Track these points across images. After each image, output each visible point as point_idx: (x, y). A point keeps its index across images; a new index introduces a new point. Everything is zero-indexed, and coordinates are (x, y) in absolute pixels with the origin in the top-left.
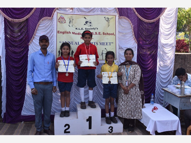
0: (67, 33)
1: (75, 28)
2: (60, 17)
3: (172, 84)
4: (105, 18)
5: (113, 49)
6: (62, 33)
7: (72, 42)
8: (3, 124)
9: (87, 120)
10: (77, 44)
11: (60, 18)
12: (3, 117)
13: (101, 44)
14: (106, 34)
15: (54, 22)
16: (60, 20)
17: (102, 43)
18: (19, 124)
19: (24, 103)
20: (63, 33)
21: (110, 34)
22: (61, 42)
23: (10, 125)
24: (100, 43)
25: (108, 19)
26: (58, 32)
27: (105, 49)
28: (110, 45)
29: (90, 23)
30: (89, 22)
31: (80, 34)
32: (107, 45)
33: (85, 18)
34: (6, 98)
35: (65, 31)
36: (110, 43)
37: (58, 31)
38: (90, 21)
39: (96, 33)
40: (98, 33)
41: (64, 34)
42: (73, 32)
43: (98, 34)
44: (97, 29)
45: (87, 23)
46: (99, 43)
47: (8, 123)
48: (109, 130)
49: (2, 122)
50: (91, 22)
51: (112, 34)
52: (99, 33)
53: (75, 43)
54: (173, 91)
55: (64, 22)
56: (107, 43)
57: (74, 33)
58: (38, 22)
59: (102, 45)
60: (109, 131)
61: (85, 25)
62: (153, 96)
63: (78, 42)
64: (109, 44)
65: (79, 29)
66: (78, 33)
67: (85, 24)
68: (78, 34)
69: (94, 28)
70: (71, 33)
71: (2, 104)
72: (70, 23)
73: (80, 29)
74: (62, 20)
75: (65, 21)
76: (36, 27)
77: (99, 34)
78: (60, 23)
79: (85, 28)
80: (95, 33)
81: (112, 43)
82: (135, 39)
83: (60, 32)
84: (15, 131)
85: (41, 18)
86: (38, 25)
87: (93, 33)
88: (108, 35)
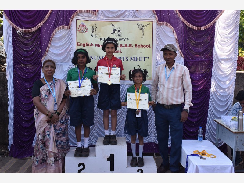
0: (88, 45)
1: (100, 38)
2: (81, 25)
4: (138, 24)
5: (149, 66)
7: (95, 57)
8: (10, 158)
9: (108, 159)
11: (80, 27)
12: (9, 150)
13: (132, 60)
14: (139, 46)
15: (72, 31)
16: (79, 29)
17: (134, 58)
21: (145, 46)
23: (17, 159)
24: (131, 57)
25: (143, 27)
27: (138, 65)
28: (144, 60)
29: (119, 31)
30: (117, 31)
32: (140, 60)
33: (112, 25)
34: (14, 126)
35: (86, 43)
36: (144, 58)
37: (78, 43)
38: (118, 30)
39: (126, 45)
40: (128, 45)
42: (96, 44)
43: (128, 47)
44: (128, 39)
45: (115, 31)
46: (129, 58)
47: (16, 157)
49: (9, 156)
50: (120, 30)
51: (147, 46)
52: (130, 45)
53: (98, 57)
54: (227, 124)
55: (85, 32)
56: (140, 58)
57: (98, 44)
58: (53, 32)
59: (134, 60)
64: (143, 59)
67: (112, 33)
69: (123, 39)
70: (94, 45)
71: (9, 133)
72: (93, 32)
74: (83, 29)
75: (87, 30)
76: (50, 38)
77: (130, 47)
78: (81, 33)
81: (147, 57)
82: (181, 52)
83: (81, 44)
84: (21, 168)
85: (57, 27)
86: (52, 35)
87: (122, 45)
88: (142, 47)
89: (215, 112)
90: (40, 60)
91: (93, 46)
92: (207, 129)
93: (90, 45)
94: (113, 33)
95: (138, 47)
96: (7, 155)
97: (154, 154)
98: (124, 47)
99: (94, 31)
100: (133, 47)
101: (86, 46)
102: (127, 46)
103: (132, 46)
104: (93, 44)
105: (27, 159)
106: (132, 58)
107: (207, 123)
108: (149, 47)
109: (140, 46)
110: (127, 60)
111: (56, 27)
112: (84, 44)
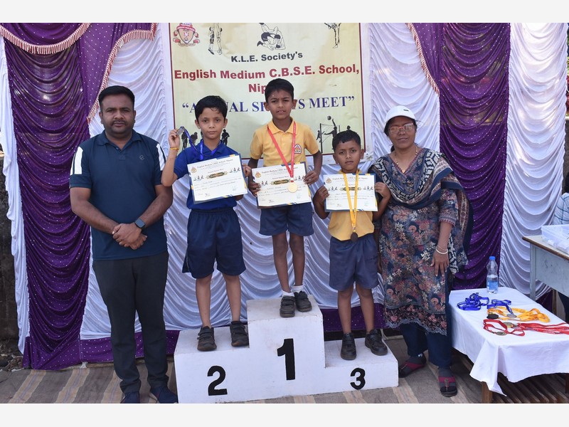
0: (203, 75)
1: (230, 56)
2: (180, 25)
3: (556, 220)
5: (356, 117)
6: (187, 77)
8: (26, 371)
9: (280, 352)
10: (239, 108)
11: (178, 30)
12: (22, 352)
13: (314, 105)
14: (329, 70)
15: (160, 43)
16: (178, 36)
17: (318, 99)
18: (72, 370)
19: (85, 301)
20: (193, 76)
21: (342, 70)
22: (187, 106)
23: (45, 373)
24: (311, 100)
26: (177, 74)
27: (330, 118)
28: (344, 105)
29: (278, 37)
30: (273, 36)
31: (246, 74)
32: (333, 106)
34: (29, 291)
35: (198, 71)
36: (343, 98)
37: (176, 72)
38: (275, 33)
39: (297, 71)
40: (302, 70)
41: (194, 79)
42: (222, 72)
43: (303, 74)
44: (300, 55)
45: (268, 37)
46: (307, 102)
47: (41, 368)
49: (22, 367)
50: (279, 33)
51: (349, 69)
52: (307, 68)
53: (230, 105)
54: (560, 245)
55: (192, 42)
56: (332, 98)
57: (227, 72)
58: (111, 48)
59: (319, 106)
60: (353, 384)
61: (262, 44)
62: (493, 264)
63: (241, 103)
64: (339, 102)
65: (243, 61)
66: (239, 74)
67: (260, 43)
68: (239, 78)
69: (288, 54)
70: (218, 75)
71: (18, 311)
72: (212, 41)
73: (247, 58)
74: (186, 35)
75: (197, 37)
76: (106, 62)
77: (307, 73)
78: (182, 45)
79: (262, 57)
80: (295, 69)
81: (350, 97)
82: (432, 79)
83: (184, 74)
84: (60, 393)
85: (121, 35)
86: (111, 56)
87: (287, 69)
88: (337, 72)
89: (519, 219)
90: (84, 120)
91: (215, 77)
92: (502, 260)
93: (206, 75)
94: (262, 42)
95: (327, 72)
96: (16, 365)
97: (382, 330)
98: (291, 74)
99: (215, 38)
100: (314, 73)
101: (198, 77)
102: (299, 72)
103: (312, 71)
104: (215, 74)
106: (315, 101)
107: (503, 247)
108: (354, 71)
109: (332, 70)
110: (302, 106)
111: (119, 34)
112: (191, 73)
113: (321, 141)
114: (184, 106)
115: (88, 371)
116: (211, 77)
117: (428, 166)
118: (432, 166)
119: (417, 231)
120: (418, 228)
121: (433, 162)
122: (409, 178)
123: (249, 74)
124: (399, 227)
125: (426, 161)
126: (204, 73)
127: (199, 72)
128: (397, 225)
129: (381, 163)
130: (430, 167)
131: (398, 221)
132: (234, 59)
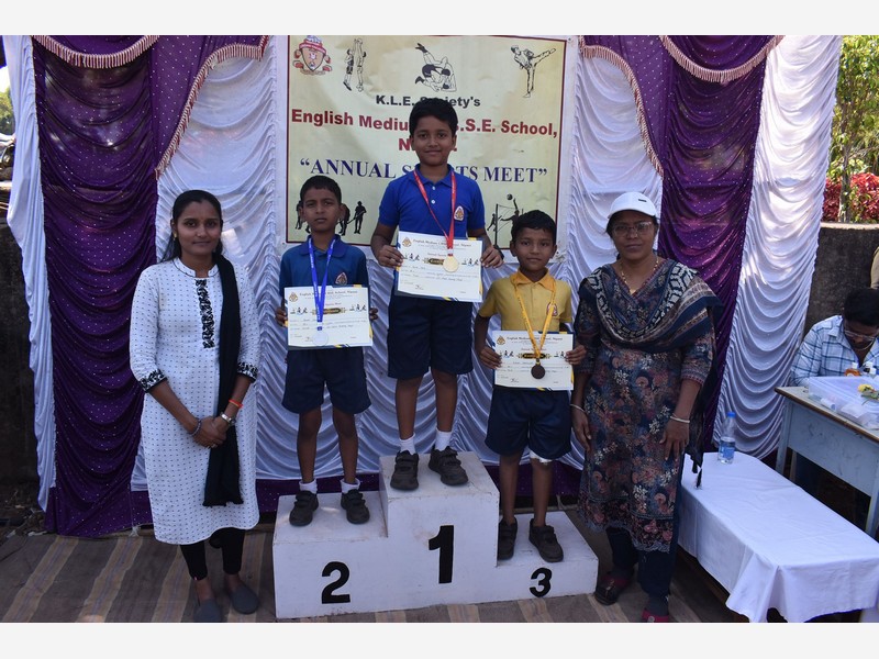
0: (334, 120)
1: (375, 94)
5: (546, 198)
6: (311, 121)
7: (359, 164)
8: (48, 537)
9: (433, 544)
10: (383, 173)
11: (301, 50)
13: (490, 177)
14: (515, 129)
15: (273, 66)
16: (301, 59)
17: (497, 169)
18: (117, 537)
20: (320, 120)
21: (533, 130)
22: (308, 164)
23: (77, 542)
24: (487, 169)
25: (530, 58)
26: (295, 115)
27: (510, 197)
28: (531, 180)
29: (446, 72)
30: (440, 70)
31: (396, 123)
32: (516, 180)
33: (421, 48)
34: (56, 422)
35: (326, 112)
36: (532, 170)
37: (294, 111)
38: (443, 66)
39: (471, 124)
40: (478, 124)
41: (321, 125)
42: (361, 117)
43: (479, 130)
44: (477, 103)
45: (433, 72)
46: (481, 171)
47: (70, 534)
48: (535, 583)
49: (44, 530)
50: (448, 67)
51: (543, 130)
52: (485, 123)
53: (371, 167)
55: (320, 69)
56: (517, 170)
57: (369, 118)
58: (199, 68)
59: (496, 179)
60: (533, 590)
63: (387, 165)
64: (526, 175)
65: (392, 103)
66: (386, 123)
67: (419, 79)
68: (386, 128)
69: (460, 100)
70: (356, 121)
71: (38, 449)
72: (349, 71)
73: (399, 99)
76: (189, 89)
77: (484, 130)
78: (305, 72)
80: (467, 122)
81: (541, 170)
82: (654, 155)
83: (305, 115)
84: (97, 580)
85: (214, 51)
86: (197, 80)
88: (526, 132)
89: (747, 355)
90: (150, 172)
91: (351, 123)
93: (339, 120)
94: (423, 77)
95: (513, 131)
96: (35, 525)
98: (462, 129)
99: (355, 67)
100: (494, 130)
101: (326, 122)
102: (474, 127)
103: (491, 128)
104: (351, 118)
105: (112, 538)
106: (492, 170)
107: (723, 391)
108: (550, 133)
109: (519, 129)
111: (211, 49)
112: (317, 115)
113: (496, 230)
114: (302, 164)
115: (141, 541)
116: (346, 123)
117: (673, 288)
118: (680, 289)
119: (649, 386)
120: (650, 382)
121: (682, 285)
122: (642, 304)
123: (401, 123)
124: (621, 377)
125: (670, 280)
126: (336, 117)
127: (329, 114)
128: (617, 373)
129: (598, 276)
130: (676, 291)
131: (619, 369)
132: (379, 99)
